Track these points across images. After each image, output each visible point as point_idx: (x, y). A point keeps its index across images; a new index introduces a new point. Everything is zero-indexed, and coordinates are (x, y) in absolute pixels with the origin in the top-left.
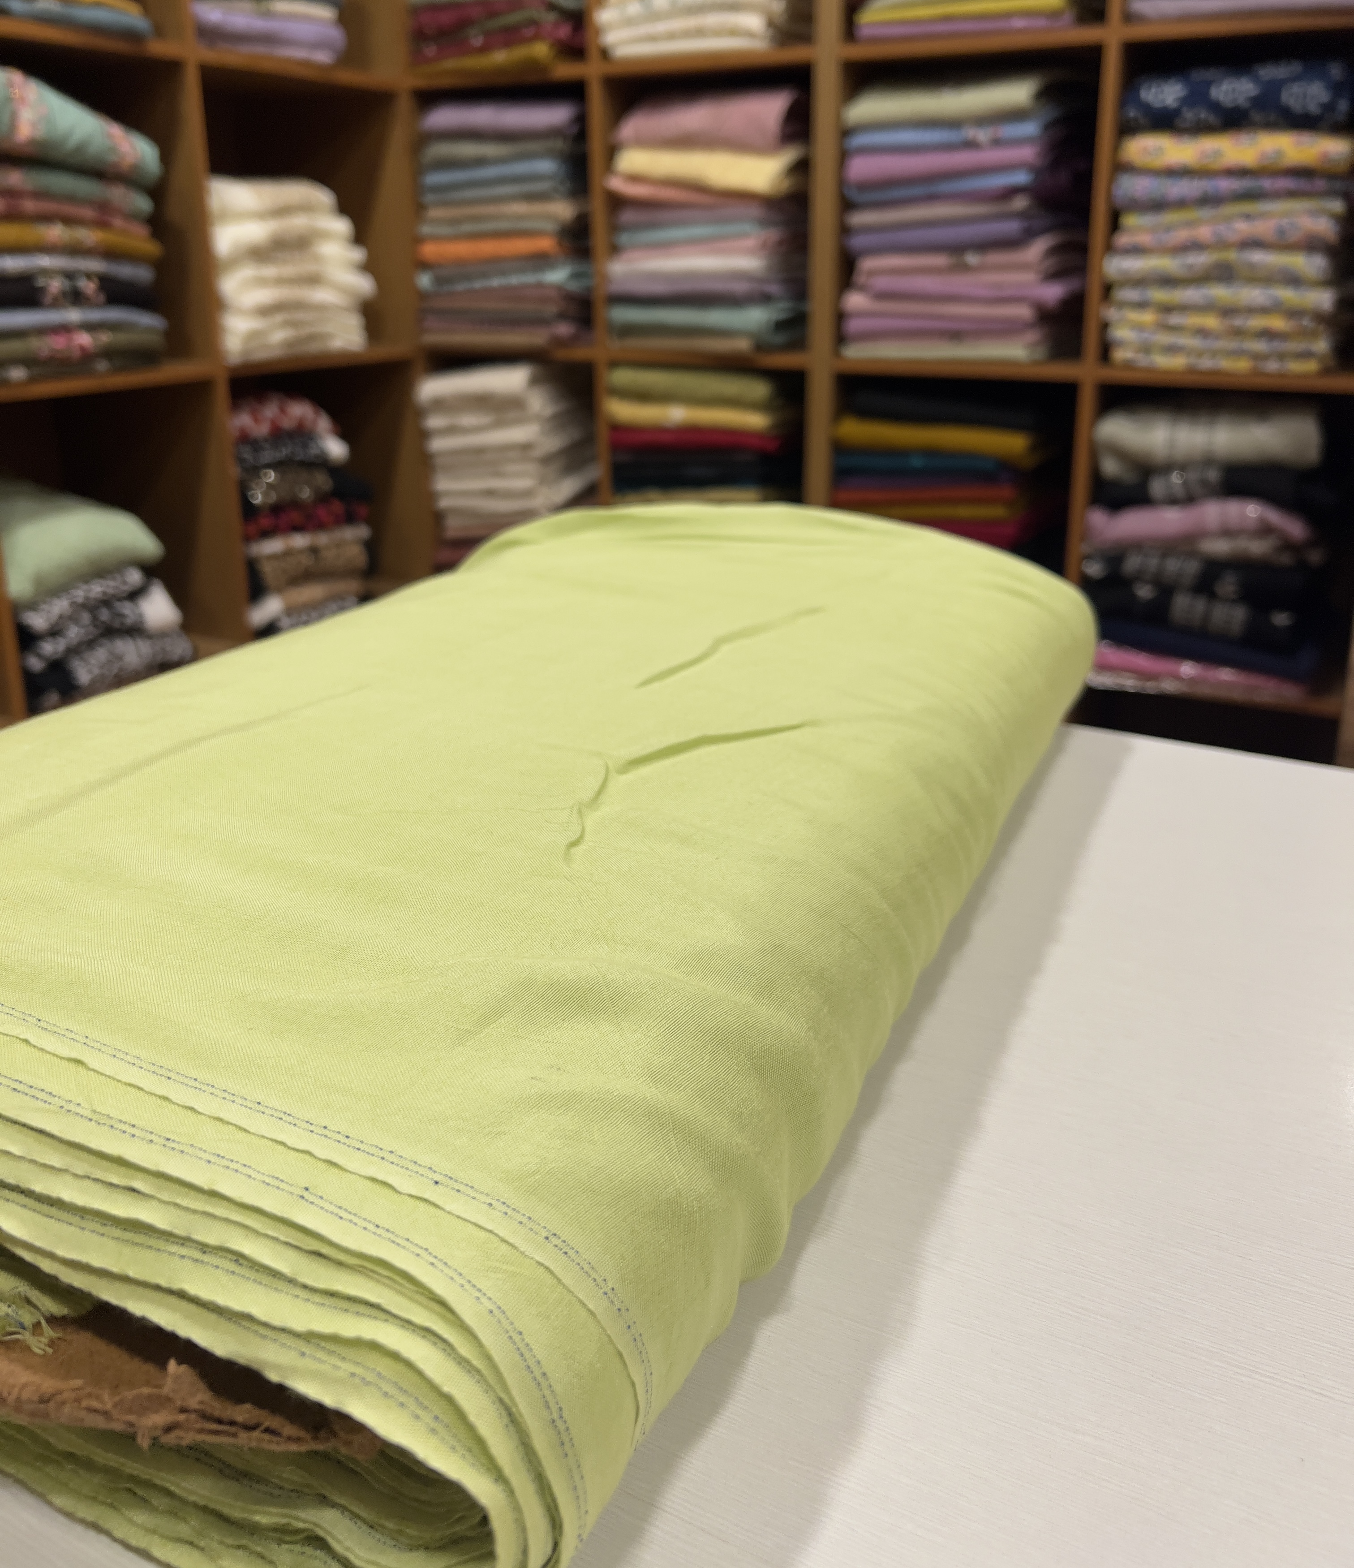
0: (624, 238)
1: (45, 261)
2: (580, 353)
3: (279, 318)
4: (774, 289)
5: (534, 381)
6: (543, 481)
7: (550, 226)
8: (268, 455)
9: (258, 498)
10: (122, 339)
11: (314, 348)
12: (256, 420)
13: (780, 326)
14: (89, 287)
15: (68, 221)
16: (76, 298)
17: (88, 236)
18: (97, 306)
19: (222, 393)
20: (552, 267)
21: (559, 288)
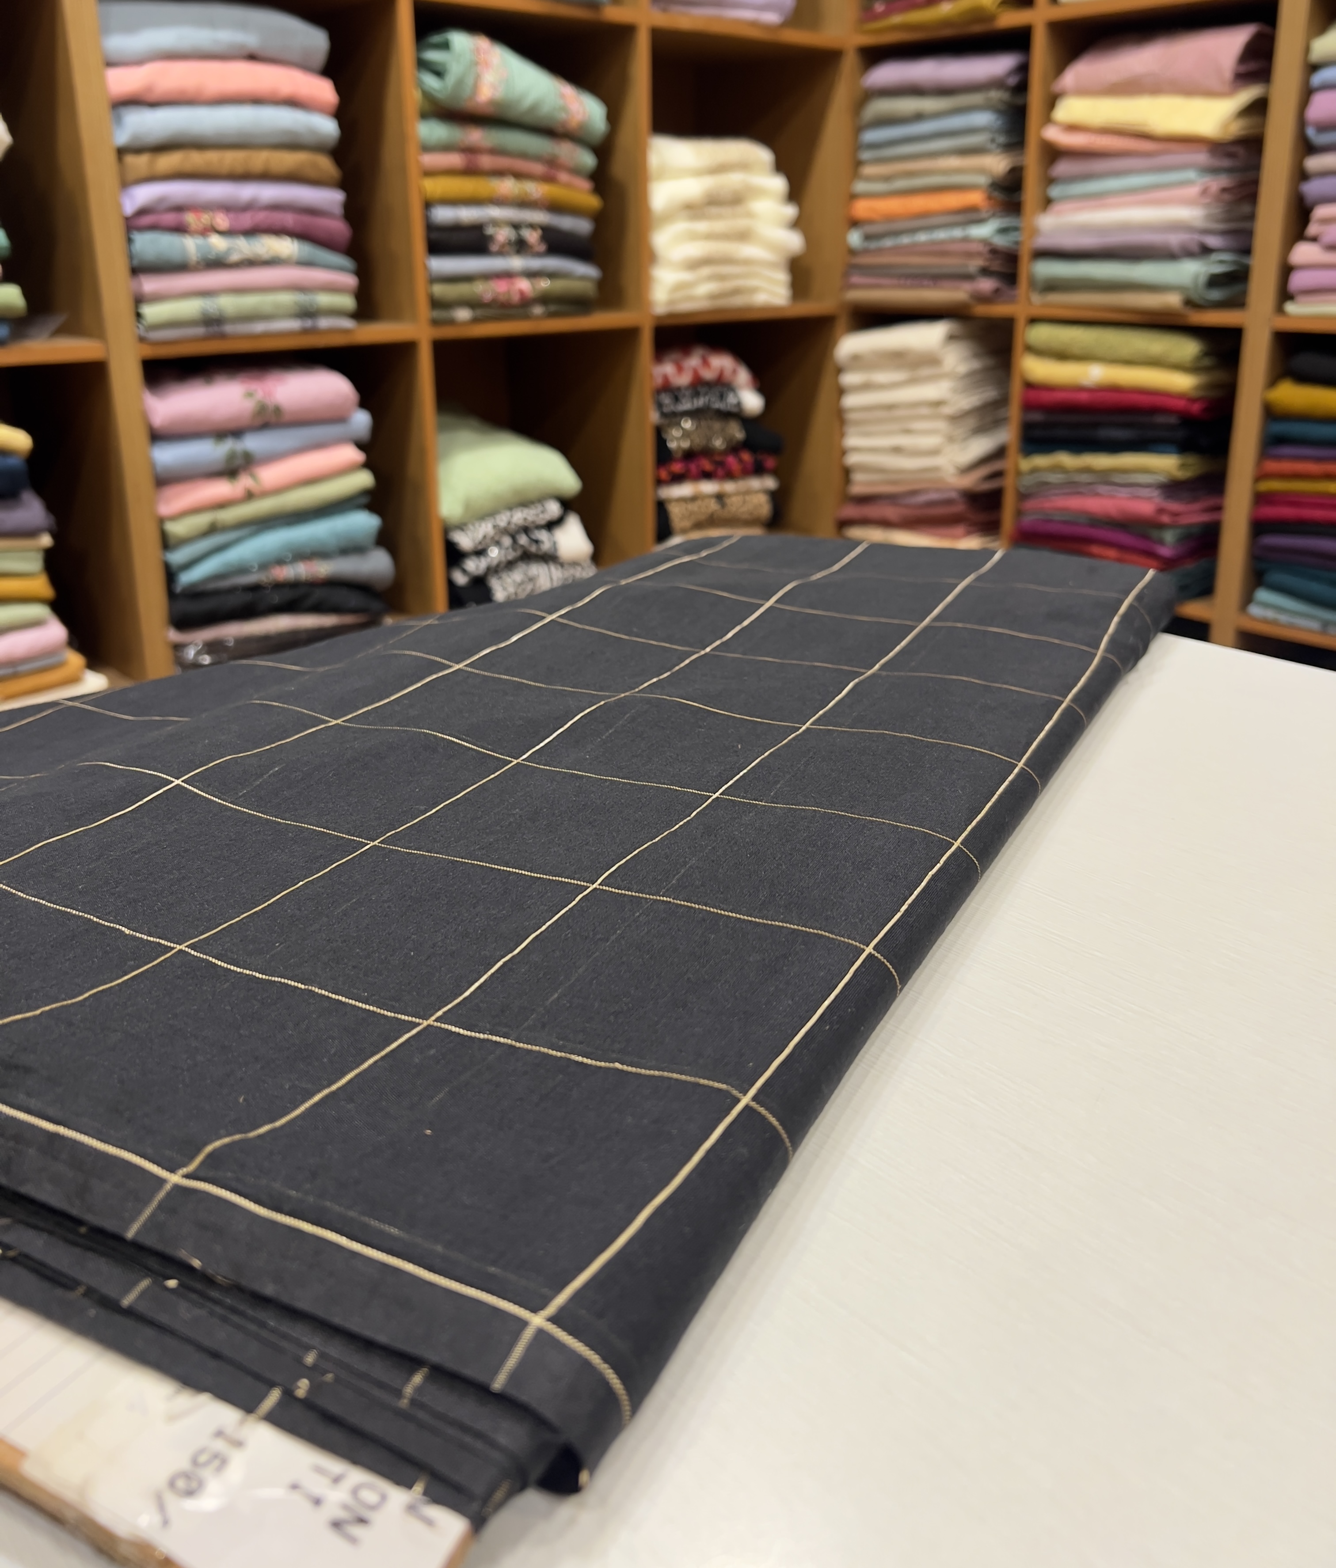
0: (1056, 191)
1: (495, 212)
2: (999, 310)
3: (706, 271)
4: (1214, 240)
5: (951, 338)
6: (951, 439)
7: (982, 180)
8: (687, 404)
9: (672, 445)
10: (559, 286)
11: (738, 301)
12: (680, 369)
13: (1216, 281)
14: (532, 237)
15: (519, 175)
16: (520, 246)
17: (535, 190)
18: (538, 255)
19: (646, 343)
20: (980, 221)
21: (985, 242)
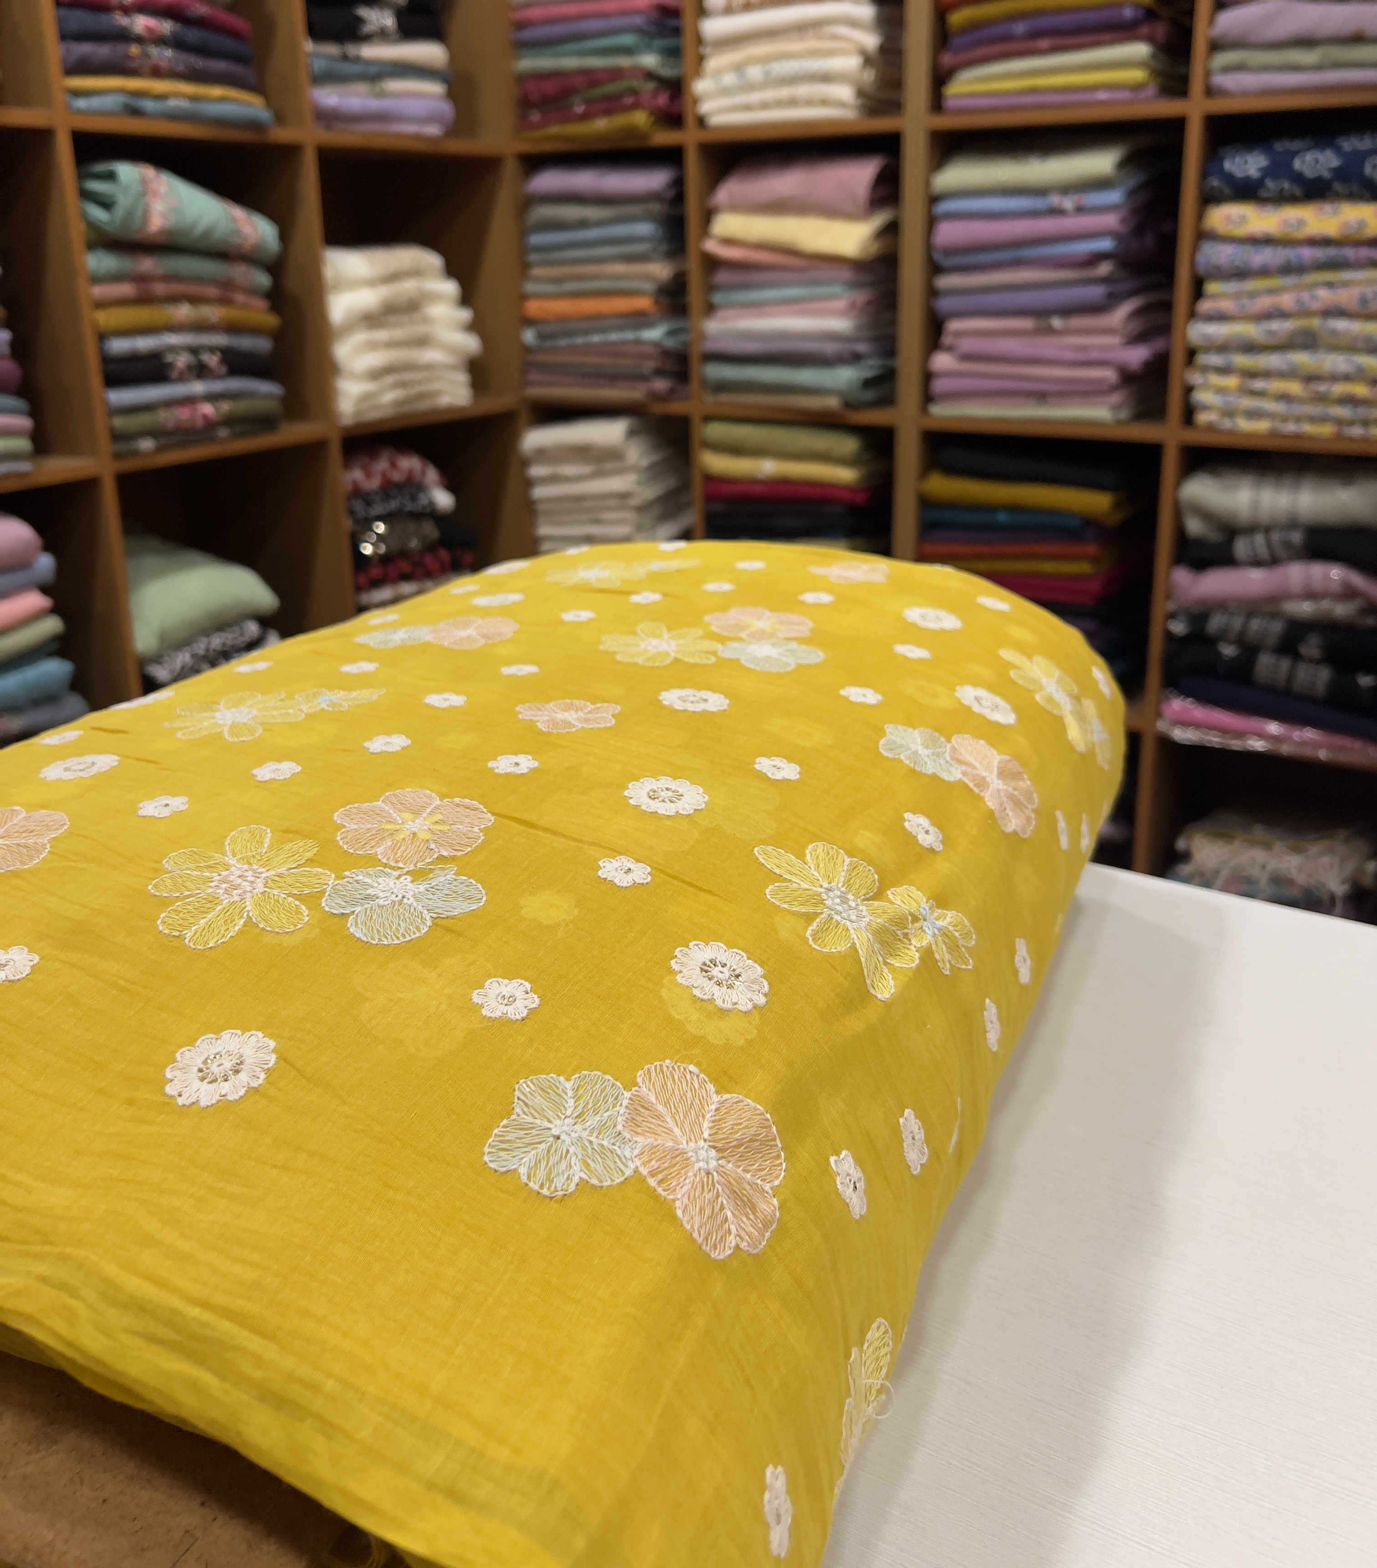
0: (718, 298)
1: (172, 339)
2: (676, 408)
3: (389, 379)
4: (862, 348)
5: (632, 433)
7: (649, 286)
8: (379, 509)
9: (367, 549)
10: (242, 406)
11: (423, 405)
12: (368, 474)
13: (867, 384)
14: (212, 360)
15: (194, 300)
16: (200, 371)
17: (213, 313)
18: (220, 377)
19: (335, 452)
20: (650, 325)
21: (656, 344)
